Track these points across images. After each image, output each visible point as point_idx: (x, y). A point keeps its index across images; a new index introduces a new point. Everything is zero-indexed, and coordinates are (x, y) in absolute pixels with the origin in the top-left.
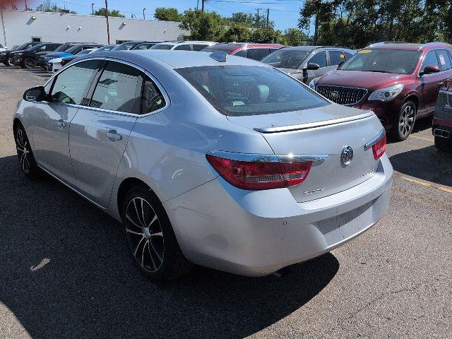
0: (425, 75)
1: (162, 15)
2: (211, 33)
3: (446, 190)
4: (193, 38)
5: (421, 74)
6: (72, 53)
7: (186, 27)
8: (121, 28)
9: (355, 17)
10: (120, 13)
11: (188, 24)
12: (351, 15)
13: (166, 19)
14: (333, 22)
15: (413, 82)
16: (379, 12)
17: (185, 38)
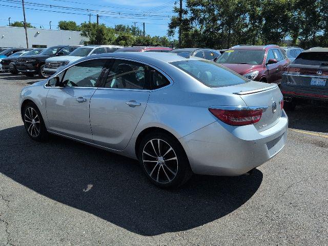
0: (268, 65)
1: (64, 26)
2: (105, 39)
3: (310, 134)
4: (92, 43)
5: (267, 64)
6: (5, 55)
7: (86, 35)
8: (35, 36)
9: (205, 28)
10: (32, 25)
11: (87, 33)
12: (202, 27)
13: (67, 29)
14: (191, 32)
15: (262, 69)
16: (221, 25)
17: (85, 44)
